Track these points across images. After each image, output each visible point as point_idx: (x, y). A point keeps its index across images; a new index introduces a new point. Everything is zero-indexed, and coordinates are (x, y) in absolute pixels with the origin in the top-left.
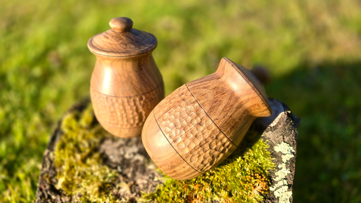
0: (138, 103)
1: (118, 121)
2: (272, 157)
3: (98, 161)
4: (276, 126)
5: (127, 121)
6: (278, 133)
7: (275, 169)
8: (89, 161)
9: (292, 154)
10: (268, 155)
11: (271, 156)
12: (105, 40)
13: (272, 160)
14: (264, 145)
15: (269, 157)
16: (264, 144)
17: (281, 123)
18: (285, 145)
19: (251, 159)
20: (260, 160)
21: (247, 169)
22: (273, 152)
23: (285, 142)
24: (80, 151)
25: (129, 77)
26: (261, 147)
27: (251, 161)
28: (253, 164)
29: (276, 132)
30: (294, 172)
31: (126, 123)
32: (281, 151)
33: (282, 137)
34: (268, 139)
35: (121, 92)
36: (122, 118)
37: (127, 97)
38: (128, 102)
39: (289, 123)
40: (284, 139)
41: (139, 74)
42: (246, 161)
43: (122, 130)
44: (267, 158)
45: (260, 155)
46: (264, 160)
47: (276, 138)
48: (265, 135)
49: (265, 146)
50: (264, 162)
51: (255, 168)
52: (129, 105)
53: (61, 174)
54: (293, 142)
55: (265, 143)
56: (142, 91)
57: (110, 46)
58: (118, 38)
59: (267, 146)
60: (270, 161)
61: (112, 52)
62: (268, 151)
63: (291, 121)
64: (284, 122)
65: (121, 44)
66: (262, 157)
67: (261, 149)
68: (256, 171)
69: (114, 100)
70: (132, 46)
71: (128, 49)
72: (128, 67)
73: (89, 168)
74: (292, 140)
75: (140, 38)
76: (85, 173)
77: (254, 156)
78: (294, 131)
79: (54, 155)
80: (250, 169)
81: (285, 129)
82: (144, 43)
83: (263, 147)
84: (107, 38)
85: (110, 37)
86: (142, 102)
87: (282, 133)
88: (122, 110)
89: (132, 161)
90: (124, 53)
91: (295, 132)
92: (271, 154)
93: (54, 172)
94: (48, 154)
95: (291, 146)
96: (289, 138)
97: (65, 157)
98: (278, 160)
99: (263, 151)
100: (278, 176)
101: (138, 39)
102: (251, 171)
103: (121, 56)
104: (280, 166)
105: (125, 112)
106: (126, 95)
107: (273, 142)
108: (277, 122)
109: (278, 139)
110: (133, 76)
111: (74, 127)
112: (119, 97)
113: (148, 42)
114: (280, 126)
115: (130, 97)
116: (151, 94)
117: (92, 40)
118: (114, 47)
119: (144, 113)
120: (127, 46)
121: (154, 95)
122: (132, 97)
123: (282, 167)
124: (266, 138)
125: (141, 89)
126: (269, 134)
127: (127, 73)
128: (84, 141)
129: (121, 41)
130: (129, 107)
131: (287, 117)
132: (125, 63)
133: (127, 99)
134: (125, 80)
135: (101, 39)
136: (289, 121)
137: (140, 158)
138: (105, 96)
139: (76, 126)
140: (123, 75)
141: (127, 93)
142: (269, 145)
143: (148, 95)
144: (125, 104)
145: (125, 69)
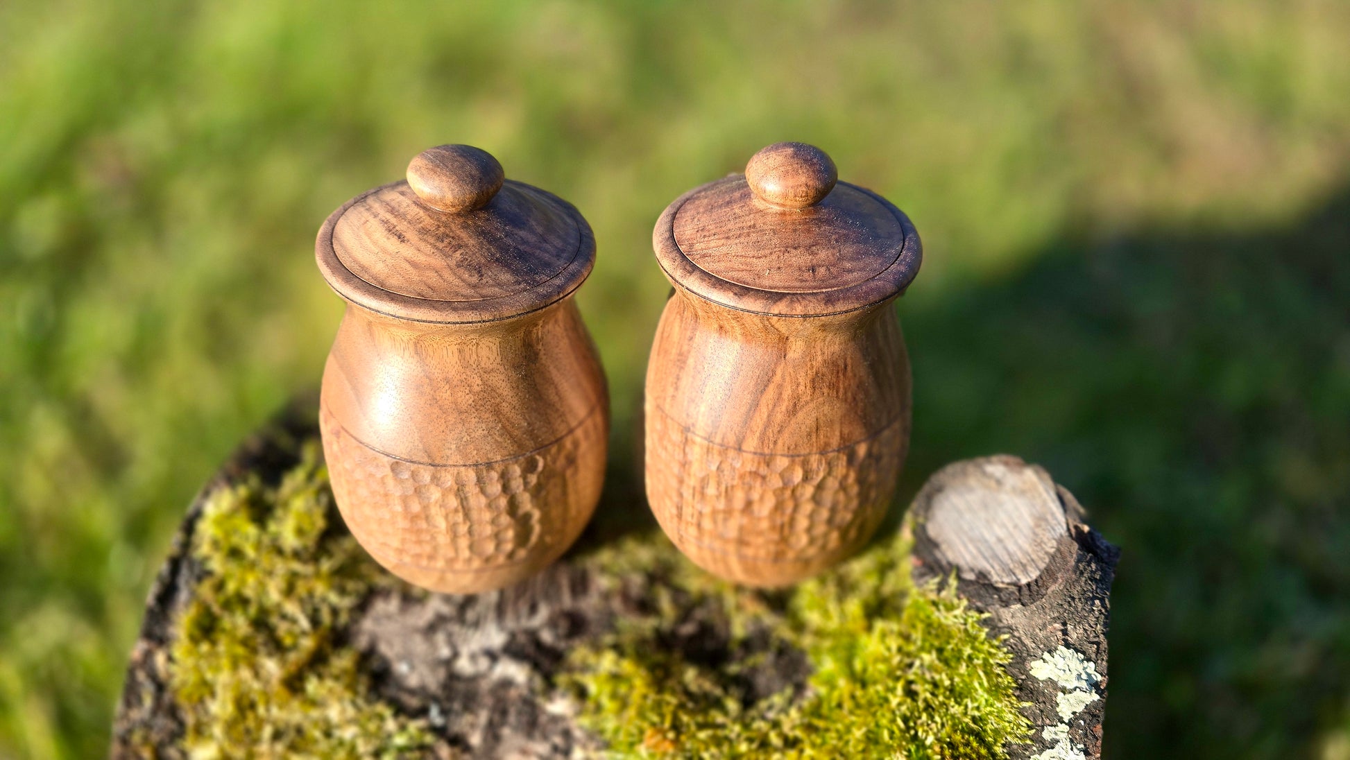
0: (517, 484)
1: (435, 548)
2: (1019, 698)
3: (352, 687)
4: (1040, 584)
5: (471, 547)
6: (1045, 613)
7: (1028, 742)
8: (313, 687)
9: (1093, 691)
10: (1006, 688)
11: (1017, 693)
12: (392, 244)
13: (1018, 708)
14: (993, 651)
15: (1009, 696)
16: (992, 646)
17: (1059, 575)
18: (1070, 657)
19: (941, 698)
20: (976, 704)
21: (930, 740)
22: (1023, 677)
23: (1068, 645)
24: (278, 647)
25: (489, 391)
26: (982, 656)
27: (942, 704)
28: (948, 717)
29: (1037, 607)
30: (1099, 755)
31: (466, 553)
32: (1055, 679)
33: (1058, 626)
34: (1006, 630)
35: (453, 447)
36: (455, 536)
37: (476, 465)
38: (480, 481)
39: (1086, 575)
40: (1065, 632)
41: (525, 378)
42: (921, 705)
43: (450, 576)
44: (1001, 701)
45: (976, 685)
46: (992, 705)
47: (1038, 631)
48: (998, 615)
49: (995, 654)
50: (991, 713)
51: (958, 737)
52: (483, 491)
53: (200, 731)
54: (1098, 644)
55: (996, 643)
56: (533, 439)
57: (414, 275)
58: (446, 241)
59: (1003, 657)
60: (1013, 710)
61: (422, 301)
62: (1005, 672)
63: (1093, 566)
64: (1068, 570)
65: (458, 266)
66: (982, 696)
67: (979, 665)
68: (961, 750)
69: (426, 475)
70: (506, 277)
71: (487, 291)
72: (484, 352)
73: (315, 713)
74: (1095, 637)
75: (532, 239)
76: (299, 731)
77: (952, 684)
78: (1102, 600)
79: (170, 659)
80: (939, 740)
81: (1070, 597)
82: (546, 257)
83: (988, 656)
84: (401, 238)
85: (411, 235)
86: (533, 479)
87: (1061, 610)
88: (456, 511)
89: (485, 685)
90: (473, 307)
91: (1103, 605)
92: (1017, 688)
93: (172, 725)
94: (148, 655)
95: (1089, 660)
96: (1085, 630)
97: (217, 669)
98: (1042, 711)
99: (986, 673)
101: (524, 242)
102: (942, 748)
104: (1047, 734)
105: (467, 515)
106: (474, 456)
107: (1028, 642)
108: (1042, 566)
109: (1045, 633)
110: (504, 384)
111: (250, 552)
112: (445, 466)
113: (563, 251)
114: (1054, 588)
115: (489, 466)
116: (568, 443)
117: (332, 233)
118: (429, 282)
119: (536, 514)
120: (482, 276)
121: (576, 445)
122: (496, 466)
123: (1057, 737)
124: (1000, 628)
125: (533, 430)
126: (1013, 615)
127: (478, 374)
128: (291, 608)
129: (459, 252)
130: (483, 500)
131: (1079, 549)
132: (474, 341)
133: (477, 473)
134: (470, 402)
135: (370, 238)
136: (1087, 567)
137: (517, 672)
138: (386, 459)
139: (258, 546)
140: (462, 381)
141: (475, 452)
142: (1012, 653)
143: (554, 450)
144: (467, 489)
145: (472, 362)
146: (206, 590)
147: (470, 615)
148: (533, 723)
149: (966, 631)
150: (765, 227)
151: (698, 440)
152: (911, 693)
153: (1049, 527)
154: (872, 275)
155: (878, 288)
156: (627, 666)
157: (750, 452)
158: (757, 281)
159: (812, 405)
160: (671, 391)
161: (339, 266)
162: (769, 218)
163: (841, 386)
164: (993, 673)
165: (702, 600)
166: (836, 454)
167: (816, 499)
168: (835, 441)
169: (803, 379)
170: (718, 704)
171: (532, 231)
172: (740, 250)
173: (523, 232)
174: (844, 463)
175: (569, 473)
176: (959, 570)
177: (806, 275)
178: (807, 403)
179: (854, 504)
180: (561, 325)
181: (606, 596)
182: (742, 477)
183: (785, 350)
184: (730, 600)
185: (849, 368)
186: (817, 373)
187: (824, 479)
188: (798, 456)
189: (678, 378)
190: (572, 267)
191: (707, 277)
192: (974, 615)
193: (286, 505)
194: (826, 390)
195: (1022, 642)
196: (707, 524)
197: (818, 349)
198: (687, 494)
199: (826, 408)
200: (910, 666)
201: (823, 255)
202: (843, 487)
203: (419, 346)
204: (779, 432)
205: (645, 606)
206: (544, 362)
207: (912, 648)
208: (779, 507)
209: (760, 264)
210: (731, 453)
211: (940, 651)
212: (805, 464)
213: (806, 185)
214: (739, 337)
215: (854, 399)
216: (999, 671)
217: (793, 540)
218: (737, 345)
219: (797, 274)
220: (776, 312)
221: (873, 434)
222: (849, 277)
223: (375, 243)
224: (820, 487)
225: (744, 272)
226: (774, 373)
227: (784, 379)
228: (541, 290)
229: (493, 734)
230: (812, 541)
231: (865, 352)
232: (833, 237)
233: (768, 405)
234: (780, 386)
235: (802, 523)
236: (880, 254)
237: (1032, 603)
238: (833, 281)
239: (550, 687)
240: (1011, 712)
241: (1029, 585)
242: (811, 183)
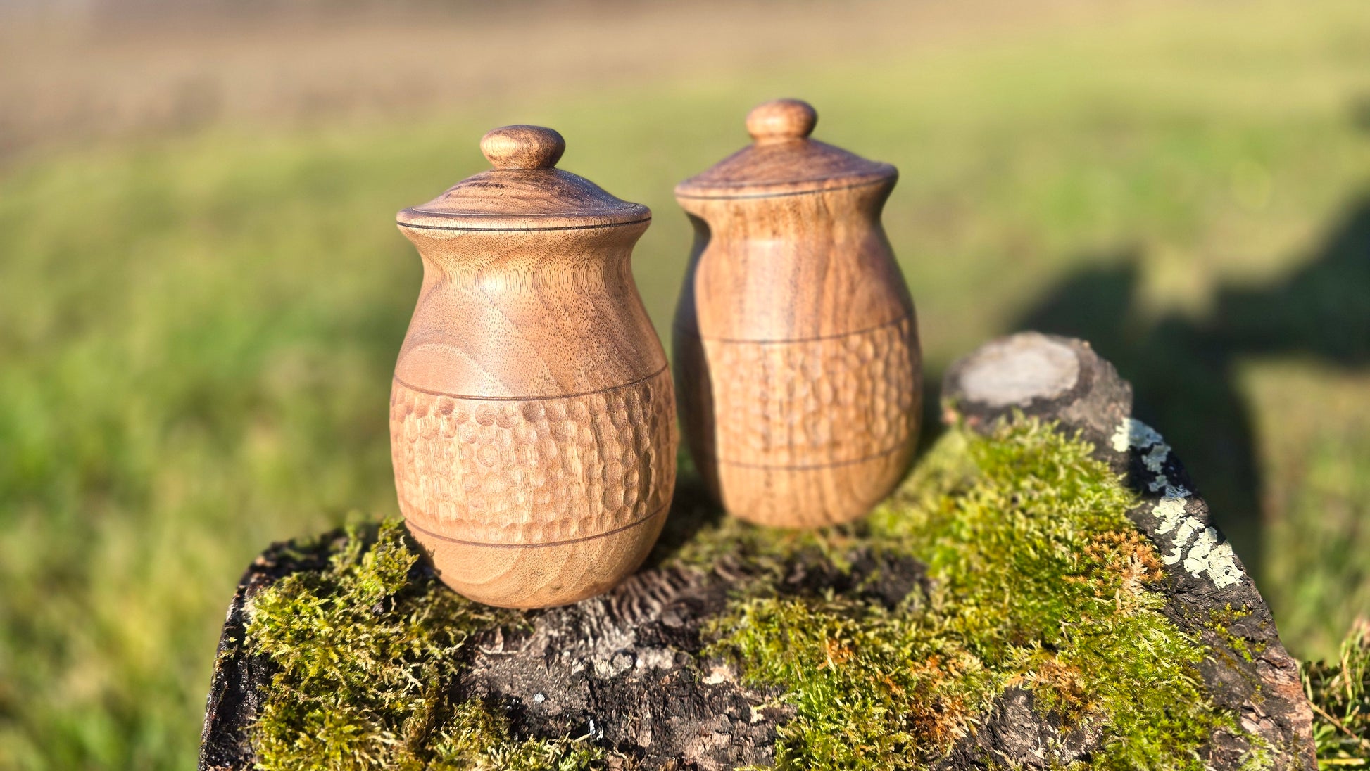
1: (570, 507)
2: (1116, 473)
4: (1083, 381)
5: (604, 497)
9: (1163, 444)
10: (1102, 471)
11: (1113, 469)
12: (493, 192)
14: (1076, 447)
15: (1107, 475)
16: (1074, 445)
17: (1092, 369)
21: (1069, 535)
22: (1112, 455)
25: (601, 315)
28: (1071, 515)
31: (599, 507)
32: (1134, 445)
34: (1078, 426)
35: (583, 373)
36: (590, 484)
37: (605, 390)
38: (611, 409)
45: (1079, 481)
46: (1098, 490)
47: (1100, 415)
48: (1066, 417)
49: (1079, 449)
50: (1101, 498)
51: (1088, 522)
52: (612, 420)
55: (1075, 440)
56: (643, 367)
57: (526, 204)
58: (543, 182)
59: (1088, 448)
60: (1117, 484)
62: (1095, 459)
65: (560, 196)
66: (1088, 486)
67: (1073, 462)
69: (561, 410)
72: (593, 278)
77: (1058, 493)
80: (1077, 531)
83: (1075, 454)
84: (498, 187)
85: (507, 183)
86: (649, 410)
87: (1109, 393)
88: (591, 447)
89: (634, 681)
92: (1110, 466)
99: (1081, 466)
100: (1165, 517)
103: (587, 227)
106: (602, 382)
107: (1099, 426)
108: (1076, 372)
109: (1107, 413)
110: (611, 311)
112: (578, 395)
114: (1095, 378)
115: (615, 390)
118: (543, 205)
119: (653, 455)
120: (583, 201)
122: (621, 391)
124: (1072, 427)
125: (641, 357)
126: (1074, 413)
127: (591, 301)
129: (558, 187)
130: (613, 430)
132: (587, 262)
133: (607, 399)
134: (589, 327)
138: (516, 404)
141: (602, 377)
142: (1092, 441)
144: (599, 419)
145: (584, 288)
149: (1047, 444)
157: (828, 337)
159: (863, 283)
162: (777, 147)
166: (891, 327)
167: (886, 377)
168: (887, 315)
169: (852, 261)
170: (866, 612)
172: (772, 166)
174: (898, 339)
176: (1016, 405)
178: (860, 282)
182: (825, 366)
183: (833, 237)
186: (859, 254)
187: (888, 354)
188: (866, 331)
194: (869, 269)
195: (1095, 429)
196: (798, 438)
197: (855, 232)
198: (774, 413)
199: (874, 285)
200: (1016, 498)
202: (901, 363)
203: (536, 276)
204: (846, 311)
205: (750, 571)
208: (860, 391)
210: (811, 345)
212: (872, 338)
216: (1089, 459)
217: (876, 428)
220: (829, 187)
224: (887, 363)
225: (786, 175)
226: (828, 259)
227: (837, 264)
229: (662, 729)
230: (889, 427)
233: (831, 289)
234: (836, 270)
235: (880, 405)
237: (1088, 395)
241: (1076, 386)
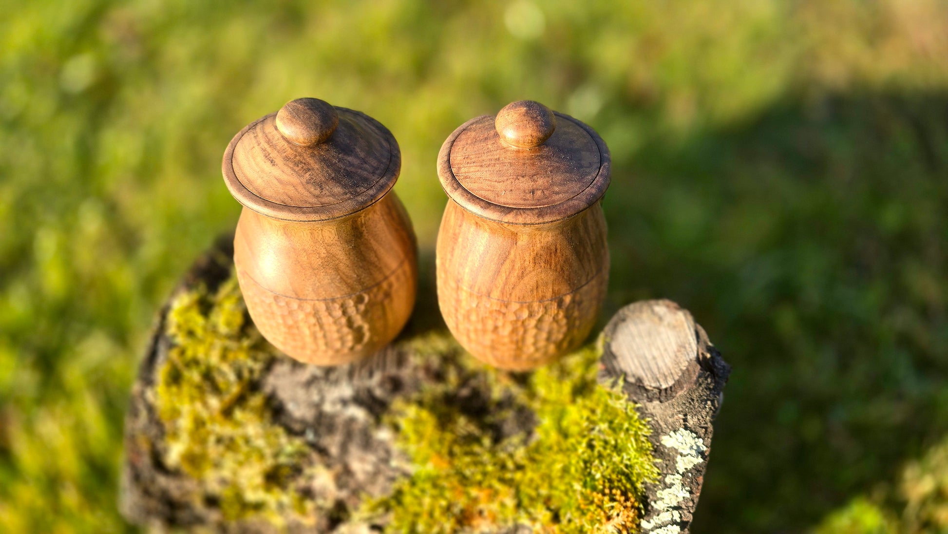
0: (352, 311)
1: (305, 344)
2: (654, 456)
3: (261, 416)
4: (673, 389)
5: (326, 344)
6: (674, 408)
7: (657, 483)
8: (238, 414)
9: (700, 456)
10: (648, 449)
11: (653, 453)
12: (267, 166)
13: (654, 463)
14: (641, 427)
15: (648, 455)
16: (641, 424)
17: (685, 385)
18: (687, 435)
19: (608, 451)
20: (629, 457)
21: (598, 476)
22: (658, 444)
23: (686, 428)
24: (216, 390)
25: (331, 256)
26: (634, 429)
27: (609, 455)
28: (611, 463)
29: (669, 404)
30: (698, 494)
31: (323, 347)
32: (676, 448)
33: (681, 416)
34: (650, 415)
35: (310, 289)
36: (315, 338)
37: (325, 300)
38: (328, 309)
39: (703, 386)
40: (685, 420)
41: (354, 248)
42: (596, 454)
43: (316, 358)
44: (643, 457)
45: (629, 445)
46: (638, 459)
47: (668, 418)
48: (645, 406)
49: (642, 429)
50: (637, 463)
51: (614, 476)
52: (330, 314)
53: (175, 435)
54: (706, 428)
55: (643, 422)
56: (361, 285)
57: (280, 188)
58: (300, 166)
59: (646, 431)
60: (650, 463)
61: (284, 206)
62: (648, 440)
63: (709, 380)
64: (691, 383)
65: (307, 183)
66: (633, 453)
67: (632, 435)
68: (616, 484)
69: (295, 305)
70: (338, 190)
71: (326, 200)
72: (326, 234)
73: (240, 431)
74: (704, 424)
75: (356, 162)
76: (231, 440)
77: (616, 444)
78: (712, 402)
79: (155, 395)
80: (603, 477)
81: (691, 399)
82: (365, 174)
83: (638, 430)
84: (273, 162)
85: (279, 161)
86: (362, 307)
87: (684, 407)
88: (315, 325)
89: (340, 421)
90: (315, 211)
91: (713, 404)
92: (653, 451)
93: (158, 430)
94: (142, 391)
95: (699, 437)
96: (699, 419)
97: (182, 402)
98: (667, 465)
99: (636, 440)
100: (663, 499)
101: (351, 164)
102: (604, 482)
103: (309, 221)
104: (668, 480)
105: (321, 327)
106: (323, 295)
107: (662, 423)
108: (677, 378)
109: (673, 419)
110: (340, 252)
111: (199, 332)
112: (306, 300)
113: (377, 169)
114: (681, 393)
115: (333, 300)
116: (385, 285)
117: (233, 154)
118: (289, 193)
119: (366, 327)
120: (322, 189)
121: (390, 286)
122: (338, 300)
123: (673, 482)
124: (646, 414)
125: (360, 279)
126: (654, 407)
127: (324, 247)
128: (225, 368)
129: (308, 174)
130: (331, 320)
131: (701, 370)
132: (320, 228)
133: (326, 304)
134: (320, 263)
135: (254, 161)
136: (704, 381)
137: (359, 413)
138: (271, 294)
139: (205, 329)
140: (314, 251)
141: (324, 292)
142: (652, 429)
143: (375, 290)
144: (320, 313)
145: (319, 240)
146: (174, 354)
147: (333, 377)
148: (367, 444)
149: (626, 413)
150: (506, 161)
151: (465, 288)
152: (591, 446)
153: (685, 353)
154: (572, 196)
155: (574, 206)
156: (425, 414)
157: (496, 299)
158: (496, 198)
159: (533, 273)
160: (449, 256)
161: (235, 180)
162: (509, 154)
163: (553, 262)
164: (639, 440)
165: (474, 375)
166: (550, 302)
167: (538, 327)
168: (549, 295)
169: (528, 257)
170: (477, 440)
171: (357, 157)
172: (488, 175)
173: (350, 158)
174: (556, 308)
175: (386, 302)
176: (626, 375)
177: (528, 196)
178: (530, 272)
179: (564, 329)
180: (378, 213)
181: (416, 369)
182: (491, 312)
183: (516, 240)
184: (492, 376)
185: (558, 251)
186: (537, 254)
187: (542, 316)
188: (525, 303)
189: (453, 249)
190: (382, 181)
191: (466, 192)
192: (631, 404)
193: (220, 305)
194: (543, 264)
195: (659, 424)
196: (473, 336)
197: (537, 239)
198: (460, 318)
199: (543, 275)
200: (593, 429)
201: (541, 181)
202: (555, 320)
203: (285, 231)
204: (513, 288)
205: (439, 376)
206: (366, 237)
207: (594, 418)
208: (514, 331)
209: (500, 187)
210: (484, 299)
211: (611, 422)
212: (530, 307)
213: (531, 135)
214: (488, 230)
215: (562, 269)
216: (643, 439)
217: (525, 349)
218: (486, 235)
219: (522, 194)
220: (506, 221)
221: (575, 289)
222: (556, 197)
223: (257, 165)
224: (540, 320)
225: (489, 192)
226: (509, 253)
227: (516, 257)
228: (360, 199)
229: (344, 448)
230: (537, 350)
231: (570, 241)
232: (549, 169)
233: (506, 272)
234: (513, 261)
235: (530, 340)
236: (580, 180)
237: (666, 401)
238: (545, 200)
239: (378, 422)
240: (648, 464)
241: (666, 389)
242: (534, 134)
